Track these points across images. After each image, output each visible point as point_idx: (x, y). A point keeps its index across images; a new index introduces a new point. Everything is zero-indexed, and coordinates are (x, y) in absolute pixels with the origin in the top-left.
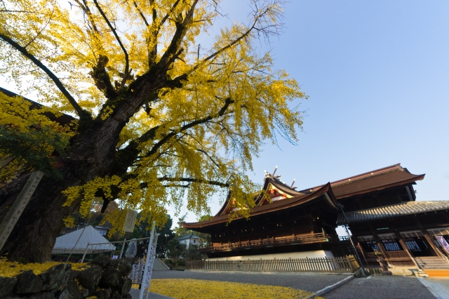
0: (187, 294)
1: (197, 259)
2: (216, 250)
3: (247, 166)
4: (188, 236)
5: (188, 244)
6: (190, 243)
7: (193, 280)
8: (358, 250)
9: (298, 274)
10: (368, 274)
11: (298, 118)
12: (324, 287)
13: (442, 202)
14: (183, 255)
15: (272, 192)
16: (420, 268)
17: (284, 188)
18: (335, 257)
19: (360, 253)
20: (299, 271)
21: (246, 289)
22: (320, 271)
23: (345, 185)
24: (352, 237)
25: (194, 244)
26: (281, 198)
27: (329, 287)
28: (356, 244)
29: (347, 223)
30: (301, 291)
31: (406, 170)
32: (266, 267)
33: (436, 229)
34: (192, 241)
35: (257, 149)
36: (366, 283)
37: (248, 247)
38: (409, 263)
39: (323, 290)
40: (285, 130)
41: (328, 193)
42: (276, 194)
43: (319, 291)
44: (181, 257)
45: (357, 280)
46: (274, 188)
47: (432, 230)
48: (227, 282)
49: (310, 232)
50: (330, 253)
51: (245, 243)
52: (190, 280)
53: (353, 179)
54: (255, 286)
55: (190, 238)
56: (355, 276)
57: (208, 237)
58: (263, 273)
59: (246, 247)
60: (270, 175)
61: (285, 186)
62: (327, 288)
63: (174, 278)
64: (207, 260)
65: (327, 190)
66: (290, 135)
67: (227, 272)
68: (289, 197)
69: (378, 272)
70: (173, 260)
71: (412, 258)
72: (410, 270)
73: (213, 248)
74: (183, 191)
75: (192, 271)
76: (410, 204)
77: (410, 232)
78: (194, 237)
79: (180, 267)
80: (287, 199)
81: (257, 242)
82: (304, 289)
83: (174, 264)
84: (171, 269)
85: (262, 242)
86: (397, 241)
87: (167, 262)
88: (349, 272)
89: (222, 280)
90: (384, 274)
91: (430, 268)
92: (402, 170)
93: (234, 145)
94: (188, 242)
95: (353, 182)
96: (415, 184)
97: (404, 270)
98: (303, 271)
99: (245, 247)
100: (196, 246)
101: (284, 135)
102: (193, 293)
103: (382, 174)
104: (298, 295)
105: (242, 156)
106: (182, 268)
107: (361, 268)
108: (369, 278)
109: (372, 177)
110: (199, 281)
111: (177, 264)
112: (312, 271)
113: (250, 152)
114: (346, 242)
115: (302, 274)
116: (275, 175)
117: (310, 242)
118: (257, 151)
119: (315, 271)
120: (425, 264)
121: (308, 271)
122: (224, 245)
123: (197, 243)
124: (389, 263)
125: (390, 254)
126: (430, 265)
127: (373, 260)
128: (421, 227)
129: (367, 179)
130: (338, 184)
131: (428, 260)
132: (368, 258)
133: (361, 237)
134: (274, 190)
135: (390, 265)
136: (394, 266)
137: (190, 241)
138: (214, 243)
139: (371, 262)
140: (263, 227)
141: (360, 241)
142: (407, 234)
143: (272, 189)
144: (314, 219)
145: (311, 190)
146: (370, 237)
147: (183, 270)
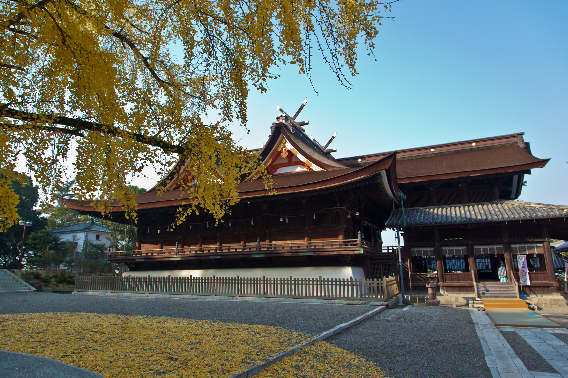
0: (76, 347)
1: (103, 270)
2: (147, 258)
3: (235, 110)
4: (82, 227)
5: (81, 242)
6: (86, 242)
7: (92, 315)
8: (405, 268)
9: (299, 301)
10: (406, 303)
11: (370, 18)
12: (335, 325)
13: (549, 207)
14: (69, 264)
15: (284, 155)
16: (479, 296)
17: (308, 151)
18: (367, 277)
19: (406, 273)
20: (302, 297)
21: (199, 331)
22: (336, 298)
23: (423, 158)
24: (403, 249)
25: (96, 242)
26: (299, 169)
27: (343, 325)
28: (404, 260)
29: (402, 226)
30: (296, 333)
31: (527, 144)
32: (244, 289)
33: (523, 245)
34: (92, 237)
35: (265, 70)
36: (399, 318)
37: (216, 254)
38: (469, 289)
39: (332, 330)
40: (336, 43)
41: (388, 172)
42: (291, 160)
43: (324, 333)
44: (62, 267)
45: (387, 312)
46: (289, 146)
47: (518, 246)
48: (163, 318)
49: (336, 236)
50: (360, 271)
51: (211, 248)
52: (83, 314)
53: (439, 150)
54: (217, 325)
55: (87, 230)
56: (388, 307)
57: (131, 231)
58: (238, 299)
59: (212, 255)
60: (287, 118)
61: (313, 145)
62: (338, 327)
63: (46, 310)
64: (125, 275)
65: (387, 167)
66: (342, 59)
67: (168, 296)
68: (315, 168)
69: (422, 300)
70: (43, 273)
71: (475, 284)
72: (465, 298)
73: (140, 253)
74: (66, 142)
75: (90, 293)
76: (508, 204)
77: (488, 247)
78: (96, 228)
79: (61, 287)
80: (311, 172)
81: (236, 248)
82: (302, 330)
83: (46, 281)
84: (39, 289)
85: (245, 248)
86: (466, 258)
87: (26, 277)
88: (381, 300)
89: (153, 314)
90: (429, 304)
91: (490, 297)
92: (522, 146)
93: (210, 51)
94: (81, 238)
95: (436, 155)
96: (529, 173)
97: (457, 298)
98: (309, 297)
99: (209, 254)
100: (101, 248)
101: (329, 58)
102: (90, 344)
103: (489, 148)
104: (289, 339)
105: (227, 81)
106: (67, 288)
107: (400, 296)
108: (406, 309)
109: (472, 150)
110: (104, 316)
111: (53, 280)
112: (324, 298)
113: (247, 78)
114: (392, 255)
115: (306, 301)
116: (298, 120)
117: (331, 253)
118: (263, 77)
119: (329, 298)
120: (488, 291)
121: (317, 297)
122: (165, 248)
123: (104, 241)
124: (442, 289)
125: (447, 277)
126: (493, 292)
127: (421, 284)
128: (506, 241)
129: (462, 152)
130: (411, 156)
131: (493, 286)
132: (416, 281)
133: (416, 249)
134: (289, 152)
135: (442, 292)
136: (446, 293)
137: (86, 236)
138: (142, 245)
139: (418, 287)
140: (252, 221)
141: (413, 256)
142: (484, 249)
143: (284, 149)
144: (350, 215)
145: (359, 160)
146: (429, 249)
147: (71, 292)
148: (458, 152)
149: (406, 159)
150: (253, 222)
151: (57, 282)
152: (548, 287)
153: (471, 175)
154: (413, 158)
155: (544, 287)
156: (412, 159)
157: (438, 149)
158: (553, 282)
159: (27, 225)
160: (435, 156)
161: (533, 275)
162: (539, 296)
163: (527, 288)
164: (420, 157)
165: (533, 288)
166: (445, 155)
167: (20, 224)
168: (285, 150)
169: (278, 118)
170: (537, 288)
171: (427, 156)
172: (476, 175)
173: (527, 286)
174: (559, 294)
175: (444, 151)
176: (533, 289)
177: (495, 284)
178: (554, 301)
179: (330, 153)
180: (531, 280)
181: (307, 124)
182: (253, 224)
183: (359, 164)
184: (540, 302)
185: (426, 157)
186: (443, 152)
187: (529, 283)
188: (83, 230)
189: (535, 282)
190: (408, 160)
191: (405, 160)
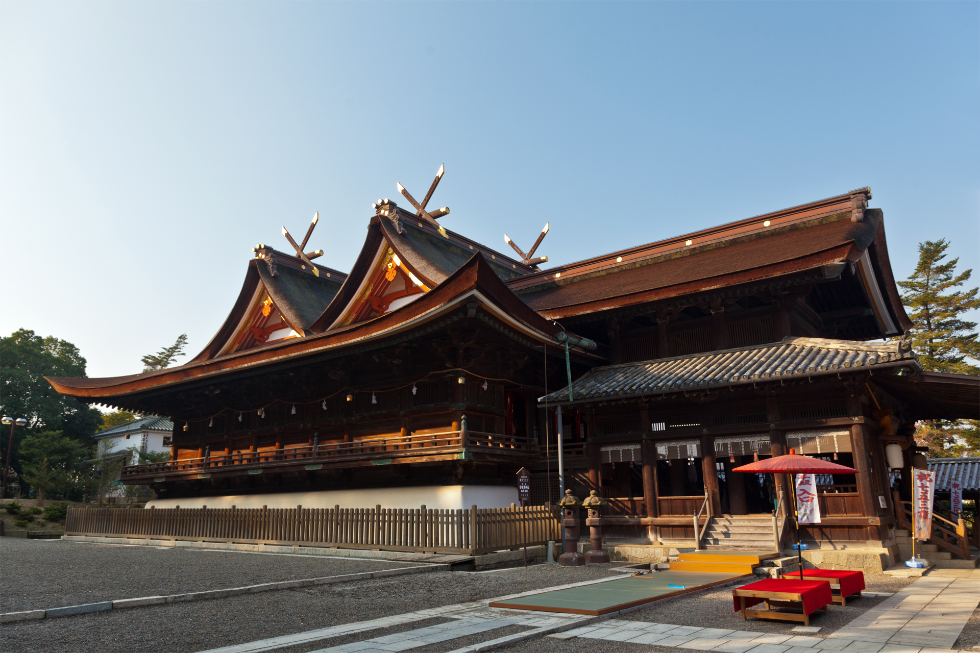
2: (168, 476)
4: (138, 425)
6: (143, 449)
15: (391, 276)
16: (702, 547)
22: (399, 548)
23: (667, 260)
33: (809, 435)
37: (257, 466)
47: (800, 436)
53: (701, 242)
55: (144, 428)
59: (252, 467)
77: (742, 441)
83: (27, 518)
88: (465, 552)
92: (854, 217)
99: (248, 467)
109: (761, 236)
111: (41, 516)
124: (652, 530)
125: (665, 505)
126: (738, 537)
127: (614, 520)
128: (772, 425)
129: (743, 242)
130: (648, 257)
131: (746, 523)
132: (608, 514)
133: (610, 449)
134: (398, 269)
135: (651, 536)
136: (660, 540)
137: (144, 440)
138: (211, 452)
139: (610, 526)
140: (325, 403)
141: (605, 462)
142: (733, 444)
143: (391, 264)
144: (486, 384)
145: (558, 275)
146: (632, 447)
147: (58, 536)
148: (734, 242)
149: (638, 266)
150: (326, 405)
151: (47, 519)
152: (859, 527)
153: (703, 289)
154: (650, 262)
155: (850, 527)
156: (648, 265)
157: (699, 240)
158: (868, 516)
159: (17, 424)
160: (690, 255)
161: (829, 502)
162: (839, 547)
163: (816, 530)
164: (663, 259)
165: (828, 529)
166: (709, 250)
167: (3, 423)
168: (393, 267)
169: (377, 207)
170: (838, 530)
171: (676, 257)
172: (712, 288)
173: (813, 526)
174: (880, 543)
175: (709, 243)
176: (827, 531)
177: (749, 521)
178: (855, 560)
179: (537, 265)
180: (823, 512)
181: (445, 214)
182: (325, 408)
183: (554, 282)
184: (827, 561)
185: (673, 258)
186: (705, 246)
187: (817, 519)
188: (138, 429)
189: (833, 518)
190: (642, 267)
191: (636, 268)
